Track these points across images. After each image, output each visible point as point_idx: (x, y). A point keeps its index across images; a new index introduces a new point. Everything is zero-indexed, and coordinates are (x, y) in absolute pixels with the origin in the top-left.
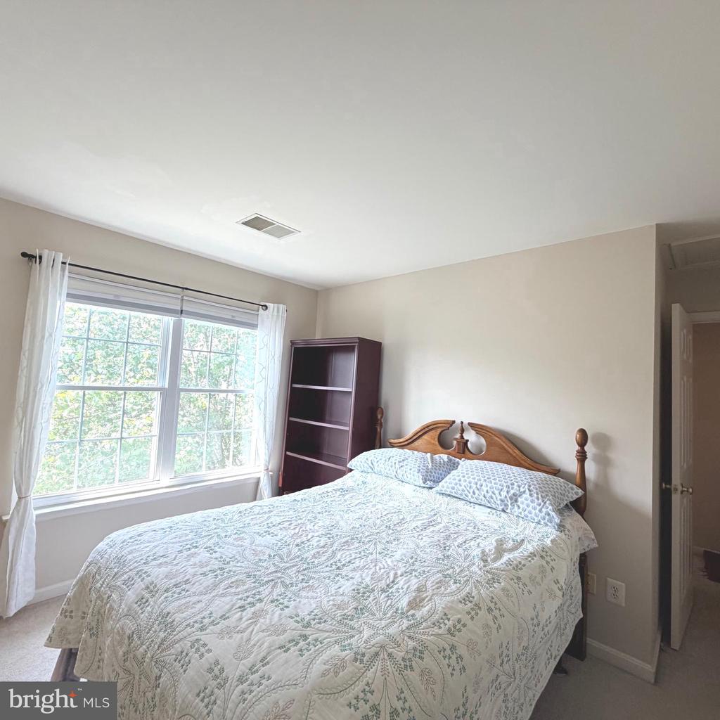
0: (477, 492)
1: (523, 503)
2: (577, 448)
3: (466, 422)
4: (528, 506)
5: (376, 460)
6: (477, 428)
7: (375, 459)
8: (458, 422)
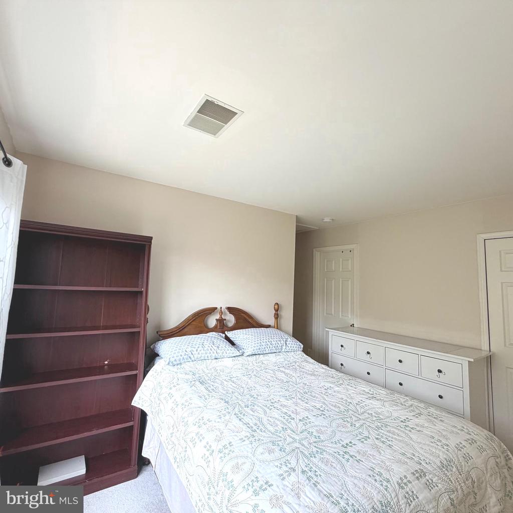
0: (271, 346)
1: (289, 344)
2: (274, 312)
3: (224, 308)
4: (292, 344)
5: (195, 350)
6: (231, 310)
7: (193, 349)
8: (219, 307)
